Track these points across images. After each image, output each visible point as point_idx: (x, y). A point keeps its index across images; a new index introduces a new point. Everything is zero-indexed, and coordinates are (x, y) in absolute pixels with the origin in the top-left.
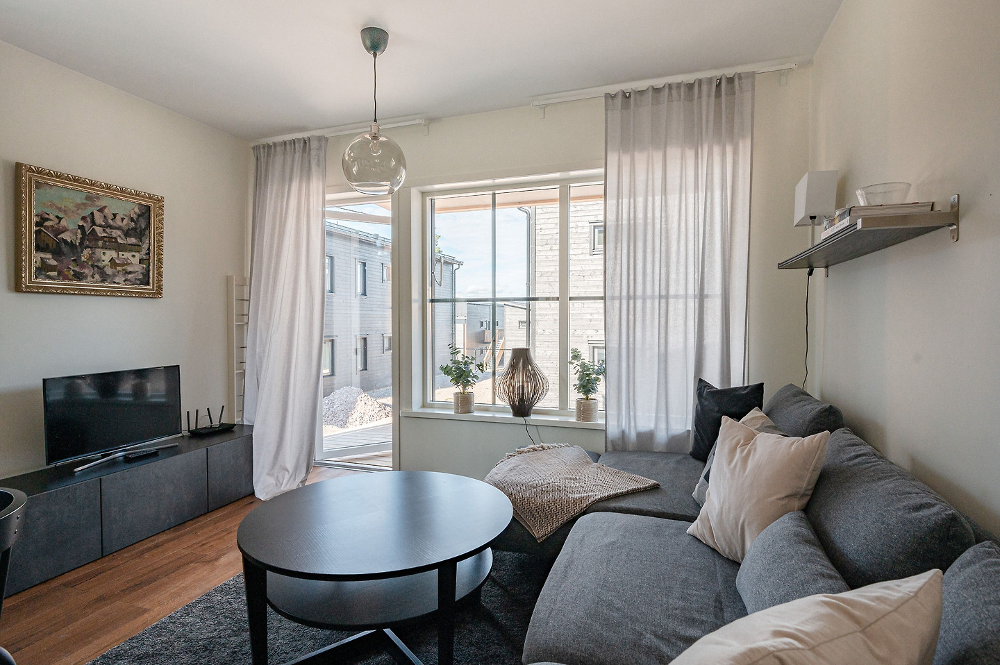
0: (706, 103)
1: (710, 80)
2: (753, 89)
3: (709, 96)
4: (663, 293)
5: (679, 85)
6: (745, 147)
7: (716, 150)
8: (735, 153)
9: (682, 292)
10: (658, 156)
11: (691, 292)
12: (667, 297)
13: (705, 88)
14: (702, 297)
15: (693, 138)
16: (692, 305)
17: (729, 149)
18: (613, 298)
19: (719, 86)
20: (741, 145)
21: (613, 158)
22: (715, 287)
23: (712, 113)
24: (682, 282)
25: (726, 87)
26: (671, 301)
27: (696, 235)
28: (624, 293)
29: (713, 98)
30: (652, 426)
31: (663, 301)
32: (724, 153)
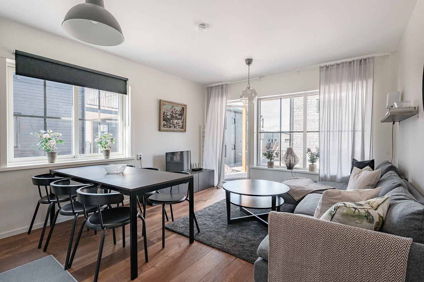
0: (356, 67)
1: (357, 60)
2: (374, 62)
3: (357, 65)
4: (340, 130)
5: (346, 62)
6: (370, 82)
7: (360, 83)
8: (367, 83)
9: (347, 129)
10: (338, 86)
11: (350, 129)
12: (341, 131)
13: (355, 63)
14: (354, 131)
15: (351, 78)
16: (351, 134)
17: (365, 82)
18: (322, 132)
19: (361, 61)
20: (369, 81)
21: (322, 87)
22: (359, 127)
23: (358, 71)
24: (347, 126)
25: (363, 62)
26: (343, 133)
27: (352, 110)
28: (326, 130)
29: (358, 66)
30: (336, 174)
31: (340, 133)
32: (362, 83)
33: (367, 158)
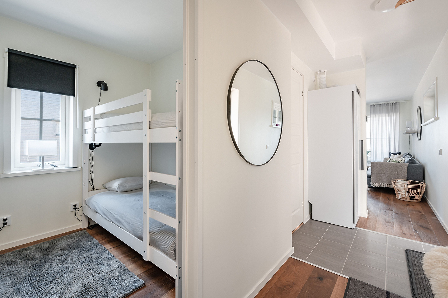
0: (390, 107)
1: (391, 103)
2: (399, 105)
3: (390, 106)
4: (382, 137)
5: (385, 104)
6: (398, 114)
7: (392, 114)
8: (396, 114)
9: (386, 137)
10: (381, 115)
11: (388, 137)
12: (383, 138)
13: (390, 104)
14: (390, 138)
15: (388, 112)
16: (388, 140)
17: (395, 114)
18: (372, 138)
19: (392, 104)
20: (397, 113)
21: (372, 115)
22: (392, 136)
23: (391, 109)
24: (386, 136)
25: (394, 104)
26: (384, 139)
27: (388, 129)
28: (374, 137)
29: (391, 106)
30: (380, 160)
31: (382, 139)
32: (394, 114)
33: (397, 151)
